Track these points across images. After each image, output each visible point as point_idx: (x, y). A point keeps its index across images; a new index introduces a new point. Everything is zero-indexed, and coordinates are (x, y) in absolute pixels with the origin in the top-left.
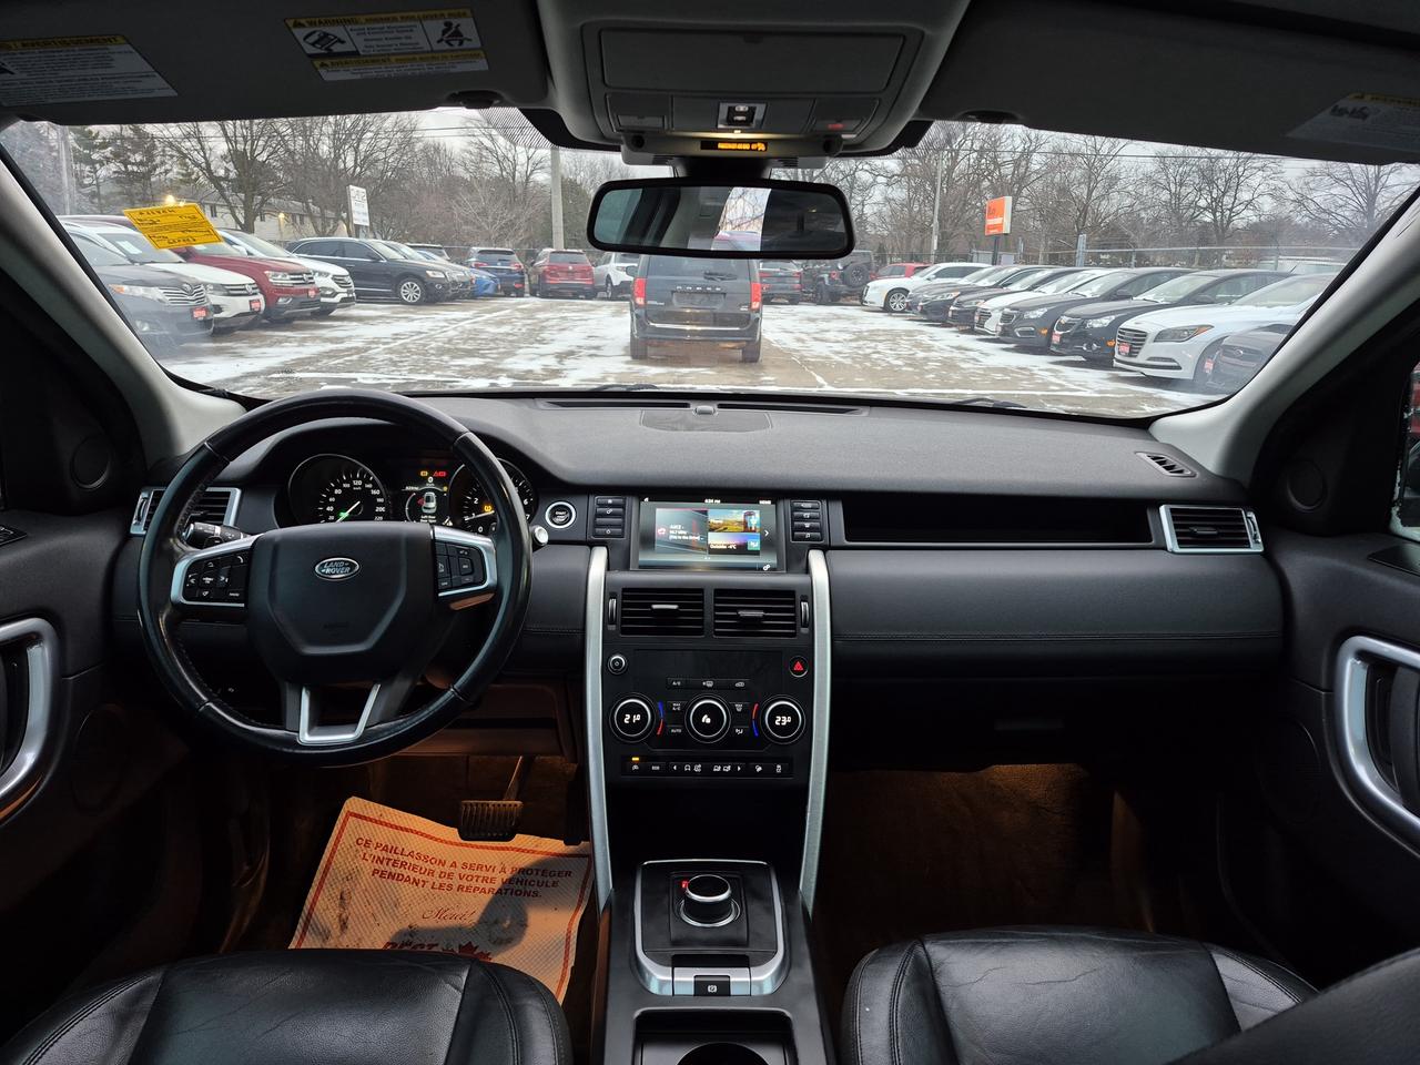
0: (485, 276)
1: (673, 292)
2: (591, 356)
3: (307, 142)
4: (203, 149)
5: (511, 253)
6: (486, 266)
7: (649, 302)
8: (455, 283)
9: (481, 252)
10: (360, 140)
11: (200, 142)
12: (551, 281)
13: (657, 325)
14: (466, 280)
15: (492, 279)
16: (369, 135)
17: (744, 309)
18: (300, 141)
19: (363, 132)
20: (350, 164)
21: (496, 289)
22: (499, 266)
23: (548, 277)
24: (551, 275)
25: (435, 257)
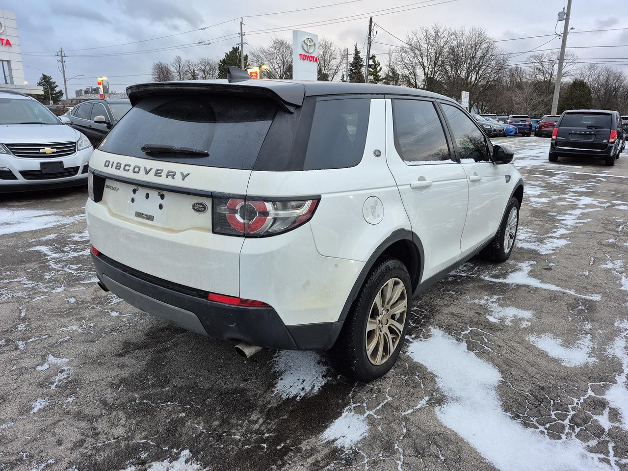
0: (511, 127)
1: (570, 134)
2: (531, 159)
3: (457, 72)
4: (415, 78)
5: (527, 117)
6: (514, 123)
7: (558, 138)
8: (495, 130)
9: (513, 117)
10: (479, 70)
11: (415, 76)
12: (544, 129)
13: (560, 147)
14: (500, 129)
15: (514, 128)
16: (484, 67)
17: (605, 142)
18: (454, 72)
19: (482, 65)
20: (473, 79)
21: (516, 133)
22: (520, 123)
23: (543, 128)
24: (545, 127)
25: (491, 119)
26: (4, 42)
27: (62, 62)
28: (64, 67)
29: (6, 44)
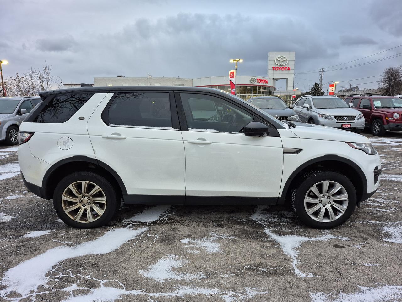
26: (287, 69)
27: (321, 75)
28: (322, 78)
29: (288, 69)
